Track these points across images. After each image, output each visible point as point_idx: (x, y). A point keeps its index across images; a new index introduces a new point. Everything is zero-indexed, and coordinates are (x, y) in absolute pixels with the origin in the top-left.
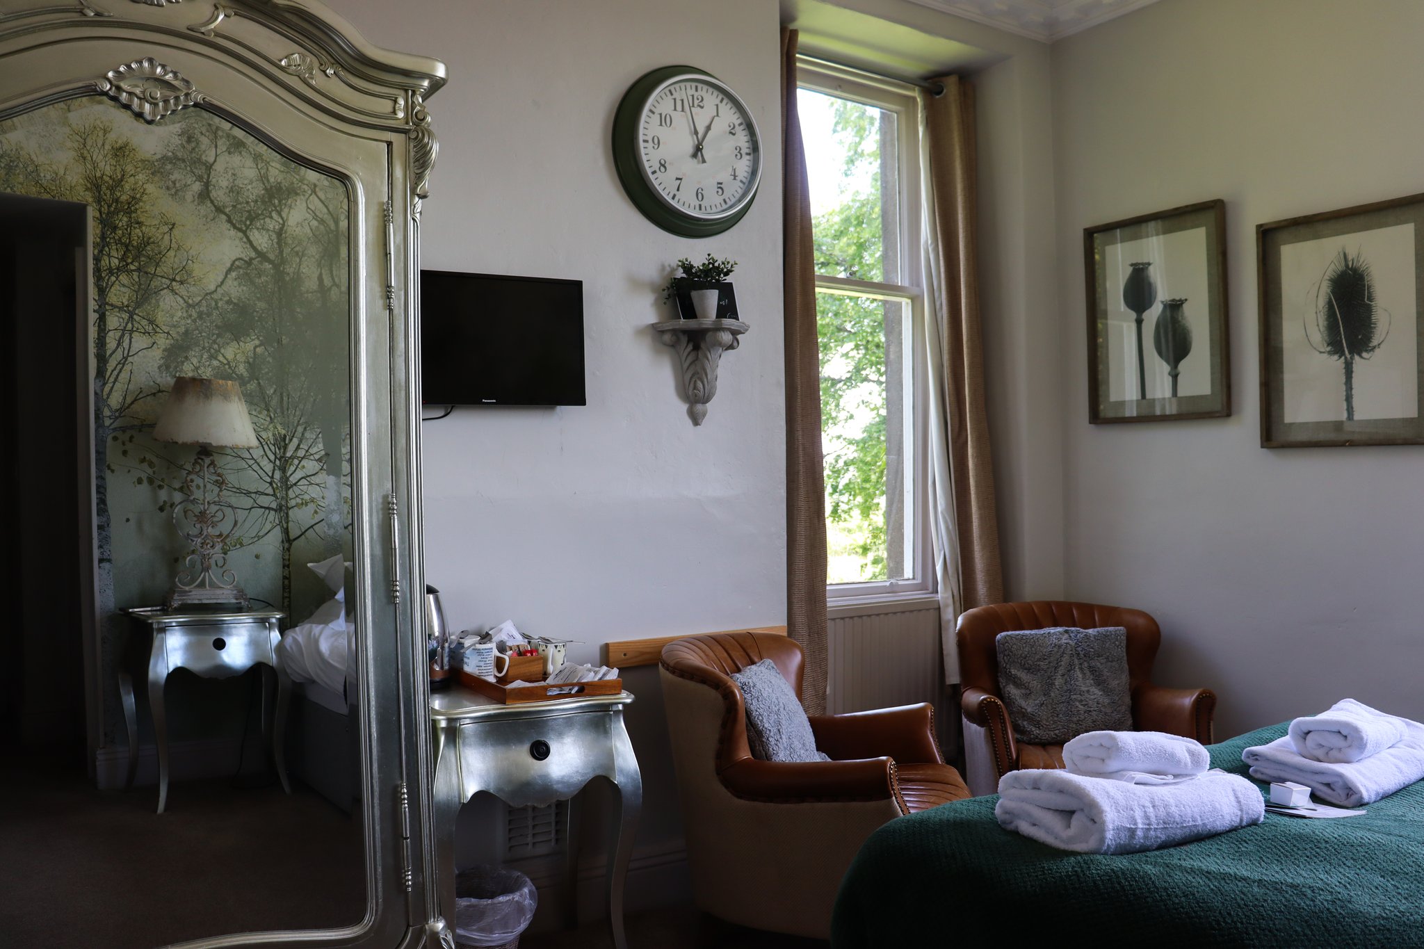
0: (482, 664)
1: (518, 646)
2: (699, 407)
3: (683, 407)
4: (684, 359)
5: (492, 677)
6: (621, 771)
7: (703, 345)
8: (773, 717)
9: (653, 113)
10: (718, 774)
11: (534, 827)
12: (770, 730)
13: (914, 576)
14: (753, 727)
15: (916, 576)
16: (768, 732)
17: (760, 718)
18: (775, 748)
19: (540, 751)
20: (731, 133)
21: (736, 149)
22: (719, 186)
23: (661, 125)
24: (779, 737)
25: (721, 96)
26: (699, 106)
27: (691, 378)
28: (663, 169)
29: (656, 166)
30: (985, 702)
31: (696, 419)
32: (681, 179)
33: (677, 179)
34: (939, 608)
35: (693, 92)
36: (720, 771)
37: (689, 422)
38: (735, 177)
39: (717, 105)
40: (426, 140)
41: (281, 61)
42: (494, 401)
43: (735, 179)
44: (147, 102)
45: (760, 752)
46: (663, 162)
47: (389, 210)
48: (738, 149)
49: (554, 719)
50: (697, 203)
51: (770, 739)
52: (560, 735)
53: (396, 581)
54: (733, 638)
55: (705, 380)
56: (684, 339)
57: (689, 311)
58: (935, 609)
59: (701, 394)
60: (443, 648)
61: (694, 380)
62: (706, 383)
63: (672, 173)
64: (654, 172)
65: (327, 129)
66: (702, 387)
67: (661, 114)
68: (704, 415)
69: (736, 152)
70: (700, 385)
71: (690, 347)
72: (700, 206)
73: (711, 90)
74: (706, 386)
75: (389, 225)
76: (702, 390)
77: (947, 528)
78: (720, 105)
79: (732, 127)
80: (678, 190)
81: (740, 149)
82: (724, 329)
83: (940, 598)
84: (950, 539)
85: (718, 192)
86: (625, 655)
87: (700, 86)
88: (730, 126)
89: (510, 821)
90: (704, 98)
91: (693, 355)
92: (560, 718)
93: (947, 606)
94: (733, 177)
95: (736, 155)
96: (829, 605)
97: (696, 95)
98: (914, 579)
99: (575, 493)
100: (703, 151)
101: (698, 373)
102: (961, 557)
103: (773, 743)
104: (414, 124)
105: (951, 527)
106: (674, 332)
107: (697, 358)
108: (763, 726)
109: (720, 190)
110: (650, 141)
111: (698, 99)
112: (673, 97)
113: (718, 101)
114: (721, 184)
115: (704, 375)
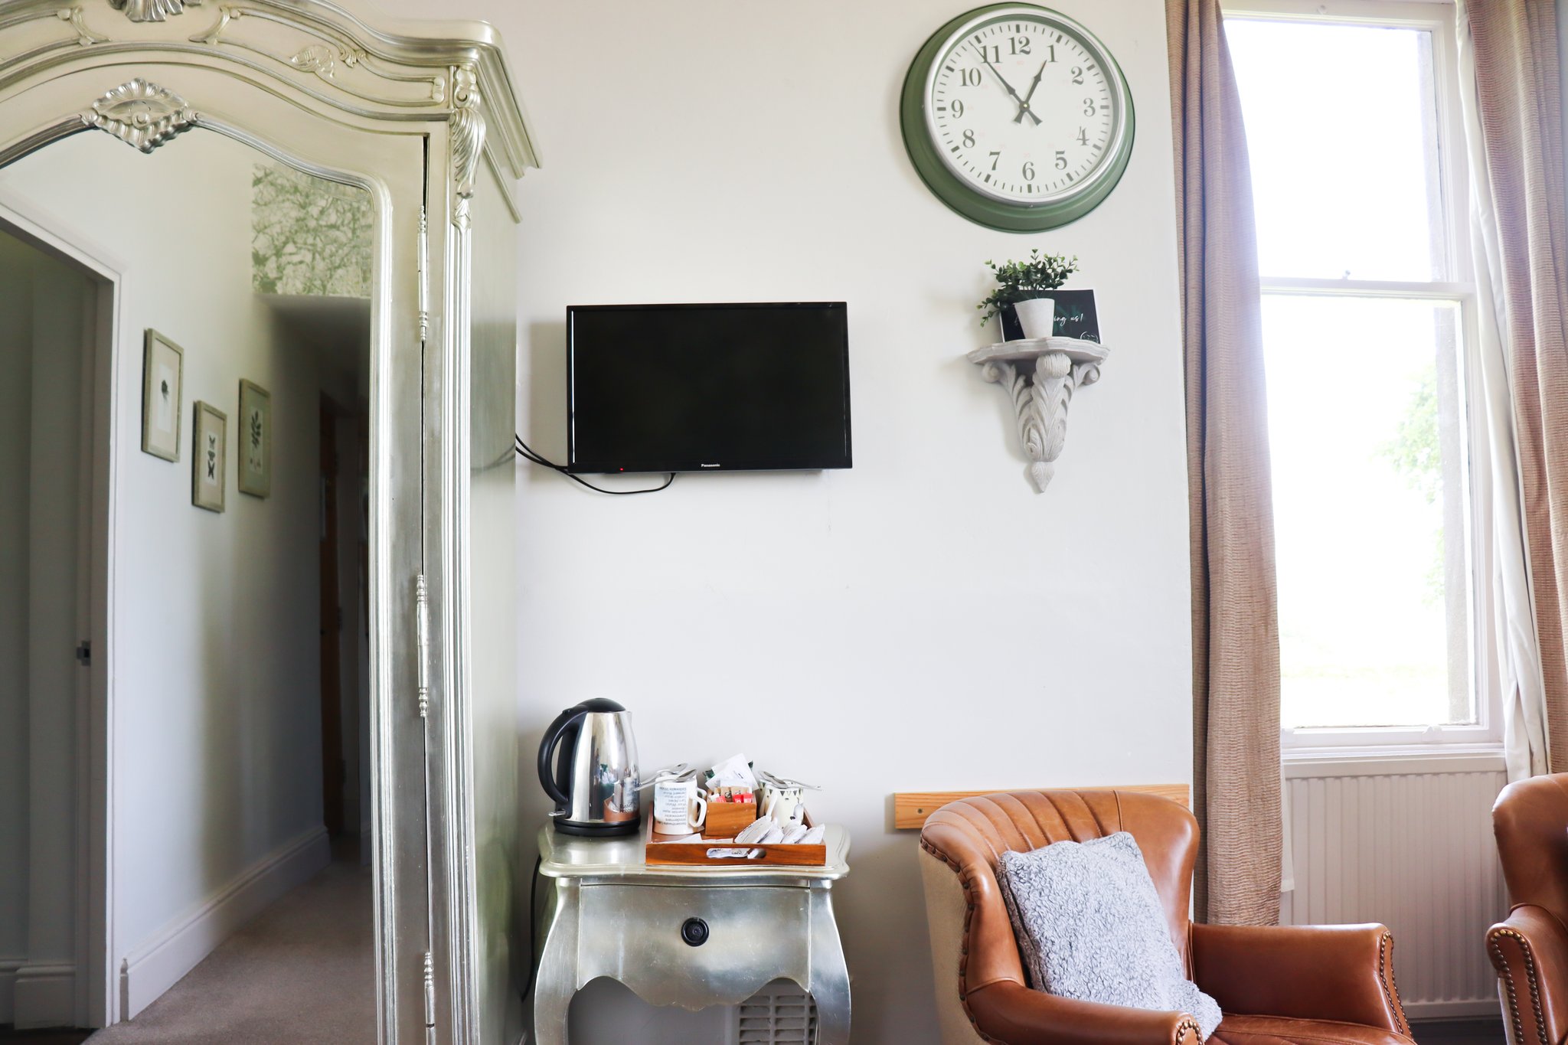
0: (670, 808)
1: (730, 788)
2: (1040, 467)
3: (1019, 468)
4: (1015, 400)
5: (686, 826)
6: (818, 975)
7: (1035, 379)
8: (1063, 923)
9: (952, 70)
10: (963, 999)
11: (777, 1032)
12: (1053, 942)
13: (1477, 719)
14: (1027, 932)
15: (1481, 721)
16: (1049, 944)
17: (1040, 921)
18: (1057, 971)
19: (695, 933)
20: (1076, 81)
21: (1085, 102)
22: (1059, 156)
23: (964, 84)
24: (1067, 954)
25: (1057, 33)
26: (1023, 51)
27: (1025, 426)
28: (969, 143)
29: (959, 140)
30: (1496, 934)
31: (1037, 484)
32: (998, 153)
33: (992, 154)
34: (1506, 771)
35: (1013, 33)
36: (965, 993)
37: (1028, 488)
38: (1084, 141)
39: (1052, 47)
40: (463, 123)
41: (291, 58)
42: (718, 465)
43: (1084, 144)
44: (135, 127)
45: (1036, 973)
46: (969, 134)
47: (421, 217)
48: (1088, 102)
49: (718, 891)
50: (1025, 184)
51: (1052, 956)
52: (728, 913)
53: (422, 688)
54: (1083, 798)
55: (1042, 427)
56: (1011, 372)
57: (1013, 330)
58: (1501, 772)
59: (1038, 447)
60: (623, 784)
61: (1028, 428)
62: (1043, 431)
63: (983, 146)
64: (956, 149)
65: (351, 130)
66: (1038, 437)
67: (963, 71)
68: (1049, 477)
69: (1085, 107)
70: (1034, 434)
71: (1021, 382)
72: (1029, 187)
73: (1040, 27)
74: (1044, 436)
75: (420, 236)
76: (1039, 442)
77: (1521, 646)
78: (1057, 47)
79: (1077, 72)
80: (994, 168)
81: (1092, 102)
82: (1055, 352)
83: (1506, 756)
84: (1526, 664)
85: (1057, 165)
86: (920, 811)
87: (1022, 24)
88: (1073, 73)
89: (742, 1021)
90: (1029, 38)
91: (1025, 392)
92: (728, 891)
93: (1518, 768)
94: (1081, 142)
95: (1086, 111)
96: (1283, 757)
97: (1017, 37)
98: (1477, 723)
99: (848, 587)
100: (1031, 109)
101: (1033, 419)
102: (1547, 692)
103: (1055, 963)
104: (456, 106)
105: (1526, 645)
106: (995, 362)
107: (1031, 399)
108: (1043, 935)
109: (1061, 163)
110: (949, 108)
111: (1021, 43)
112: (982, 45)
113: (1053, 41)
114: (1063, 153)
115: (1039, 421)
